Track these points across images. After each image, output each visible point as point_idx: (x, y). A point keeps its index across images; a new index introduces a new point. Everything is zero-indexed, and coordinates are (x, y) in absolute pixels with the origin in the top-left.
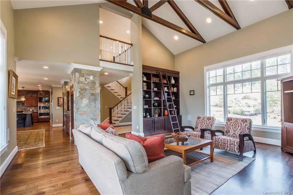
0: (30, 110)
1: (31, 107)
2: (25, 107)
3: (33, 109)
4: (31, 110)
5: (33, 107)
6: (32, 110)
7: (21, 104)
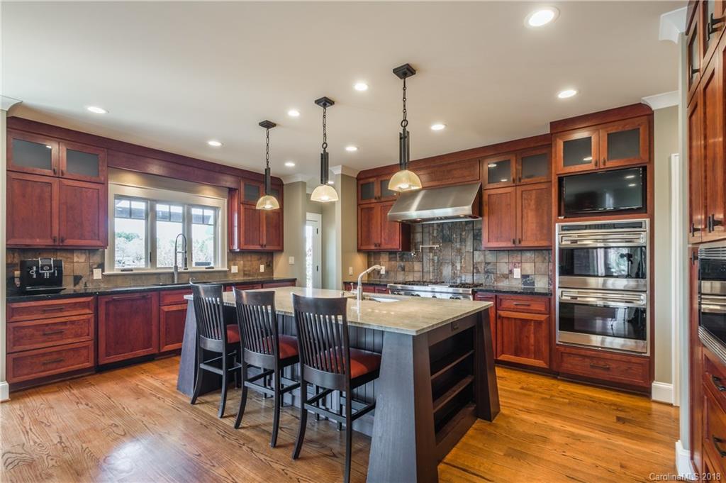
0: (511, 272)
1: (518, 257)
2: (490, 257)
3: (529, 268)
4: (517, 273)
5: (528, 255)
6: (524, 277)
7: (471, 236)
